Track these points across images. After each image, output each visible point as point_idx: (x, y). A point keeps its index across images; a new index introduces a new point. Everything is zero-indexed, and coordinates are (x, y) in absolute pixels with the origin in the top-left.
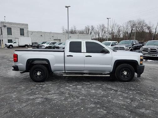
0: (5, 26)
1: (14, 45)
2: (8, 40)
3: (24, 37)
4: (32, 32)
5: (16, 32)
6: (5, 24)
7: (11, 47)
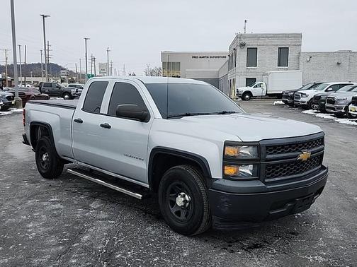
0: (243, 45)
1: (256, 91)
2: (247, 79)
3: (287, 69)
4: (311, 56)
5: (267, 57)
6: (243, 41)
7: (247, 97)
